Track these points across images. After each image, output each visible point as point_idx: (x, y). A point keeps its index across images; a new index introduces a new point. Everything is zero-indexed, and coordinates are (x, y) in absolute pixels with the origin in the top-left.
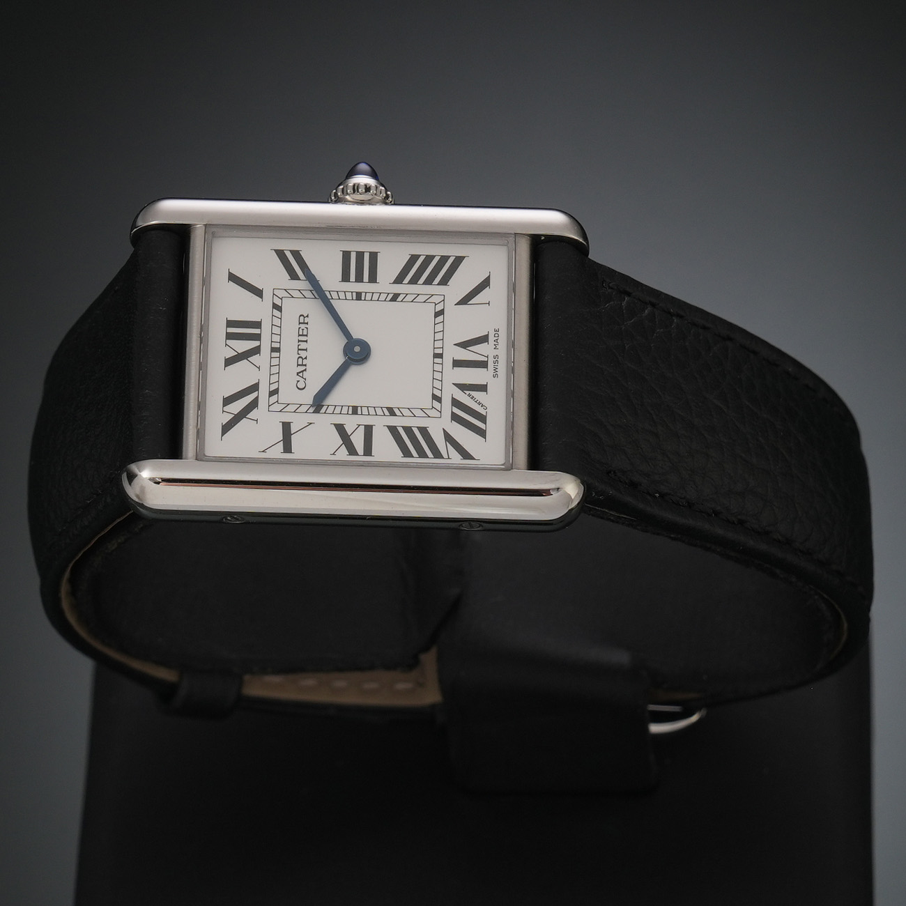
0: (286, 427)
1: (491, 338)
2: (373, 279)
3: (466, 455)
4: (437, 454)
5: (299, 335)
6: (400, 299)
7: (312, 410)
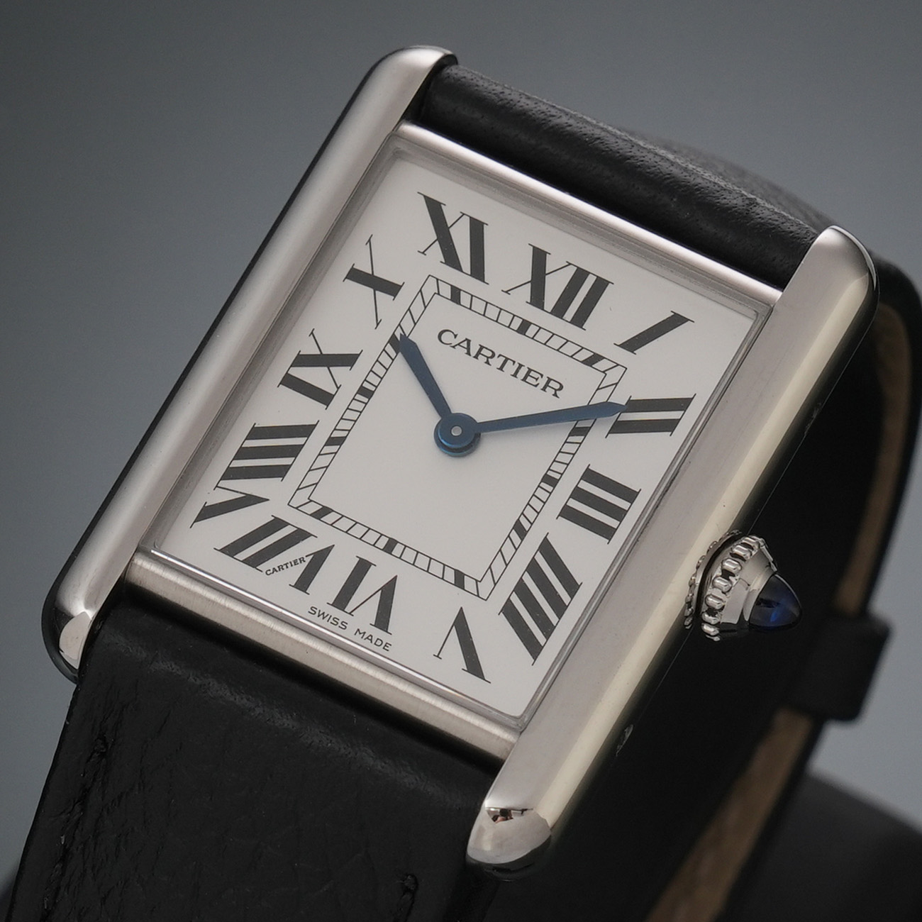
0: (392, 289)
1: (378, 633)
2: (567, 513)
3: (208, 512)
4: (231, 474)
5: (530, 370)
6: (514, 536)
7: (398, 335)
